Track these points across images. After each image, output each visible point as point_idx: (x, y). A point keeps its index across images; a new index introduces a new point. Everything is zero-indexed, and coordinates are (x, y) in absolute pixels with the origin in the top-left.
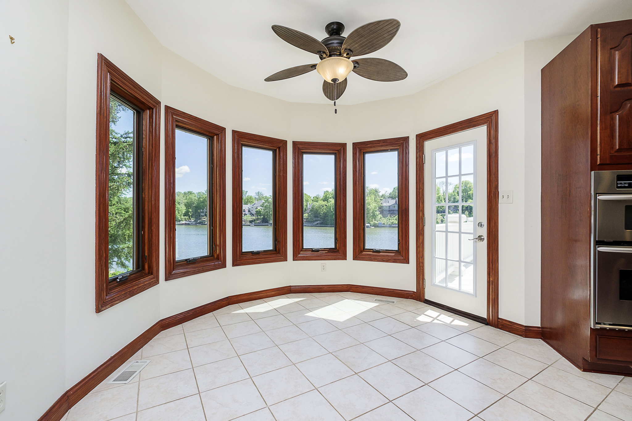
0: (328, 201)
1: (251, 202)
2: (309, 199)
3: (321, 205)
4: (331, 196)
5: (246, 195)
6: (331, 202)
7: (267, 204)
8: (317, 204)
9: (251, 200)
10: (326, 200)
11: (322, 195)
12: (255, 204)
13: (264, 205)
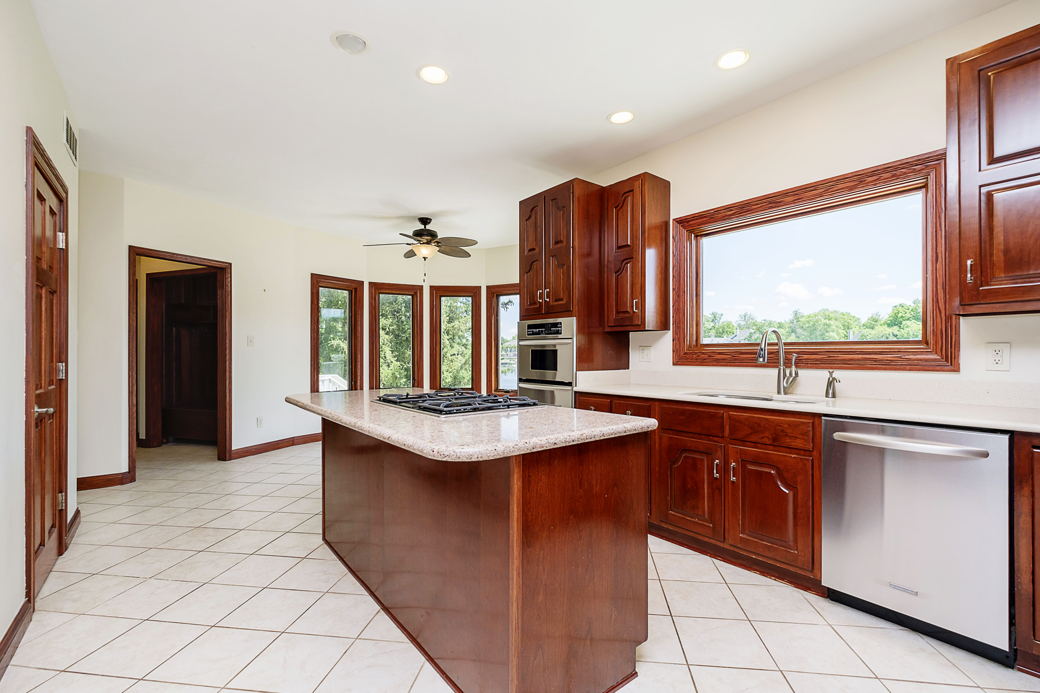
0: (900, 327)
1: (730, 332)
2: (851, 322)
3: (881, 334)
4: (908, 315)
5: (721, 321)
6: (908, 327)
7: (758, 335)
8: (873, 332)
9: (730, 330)
10: (896, 325)
11: (885, 314)
12: (736, 336)
13: (753, 338)
